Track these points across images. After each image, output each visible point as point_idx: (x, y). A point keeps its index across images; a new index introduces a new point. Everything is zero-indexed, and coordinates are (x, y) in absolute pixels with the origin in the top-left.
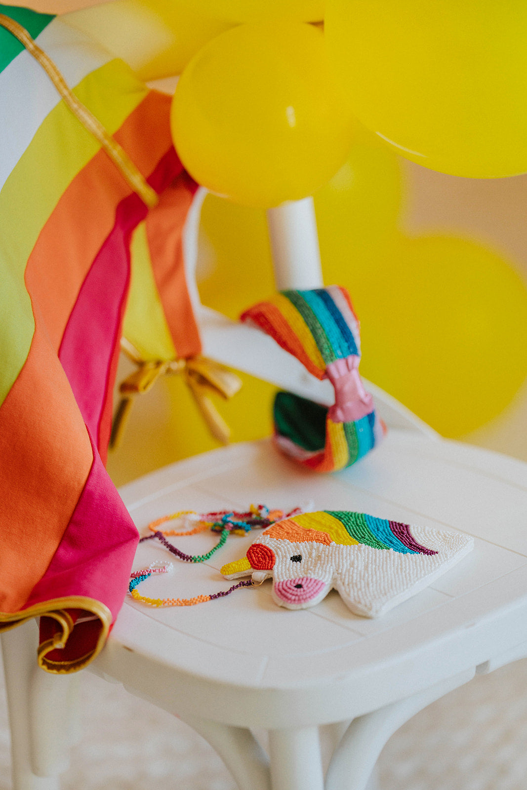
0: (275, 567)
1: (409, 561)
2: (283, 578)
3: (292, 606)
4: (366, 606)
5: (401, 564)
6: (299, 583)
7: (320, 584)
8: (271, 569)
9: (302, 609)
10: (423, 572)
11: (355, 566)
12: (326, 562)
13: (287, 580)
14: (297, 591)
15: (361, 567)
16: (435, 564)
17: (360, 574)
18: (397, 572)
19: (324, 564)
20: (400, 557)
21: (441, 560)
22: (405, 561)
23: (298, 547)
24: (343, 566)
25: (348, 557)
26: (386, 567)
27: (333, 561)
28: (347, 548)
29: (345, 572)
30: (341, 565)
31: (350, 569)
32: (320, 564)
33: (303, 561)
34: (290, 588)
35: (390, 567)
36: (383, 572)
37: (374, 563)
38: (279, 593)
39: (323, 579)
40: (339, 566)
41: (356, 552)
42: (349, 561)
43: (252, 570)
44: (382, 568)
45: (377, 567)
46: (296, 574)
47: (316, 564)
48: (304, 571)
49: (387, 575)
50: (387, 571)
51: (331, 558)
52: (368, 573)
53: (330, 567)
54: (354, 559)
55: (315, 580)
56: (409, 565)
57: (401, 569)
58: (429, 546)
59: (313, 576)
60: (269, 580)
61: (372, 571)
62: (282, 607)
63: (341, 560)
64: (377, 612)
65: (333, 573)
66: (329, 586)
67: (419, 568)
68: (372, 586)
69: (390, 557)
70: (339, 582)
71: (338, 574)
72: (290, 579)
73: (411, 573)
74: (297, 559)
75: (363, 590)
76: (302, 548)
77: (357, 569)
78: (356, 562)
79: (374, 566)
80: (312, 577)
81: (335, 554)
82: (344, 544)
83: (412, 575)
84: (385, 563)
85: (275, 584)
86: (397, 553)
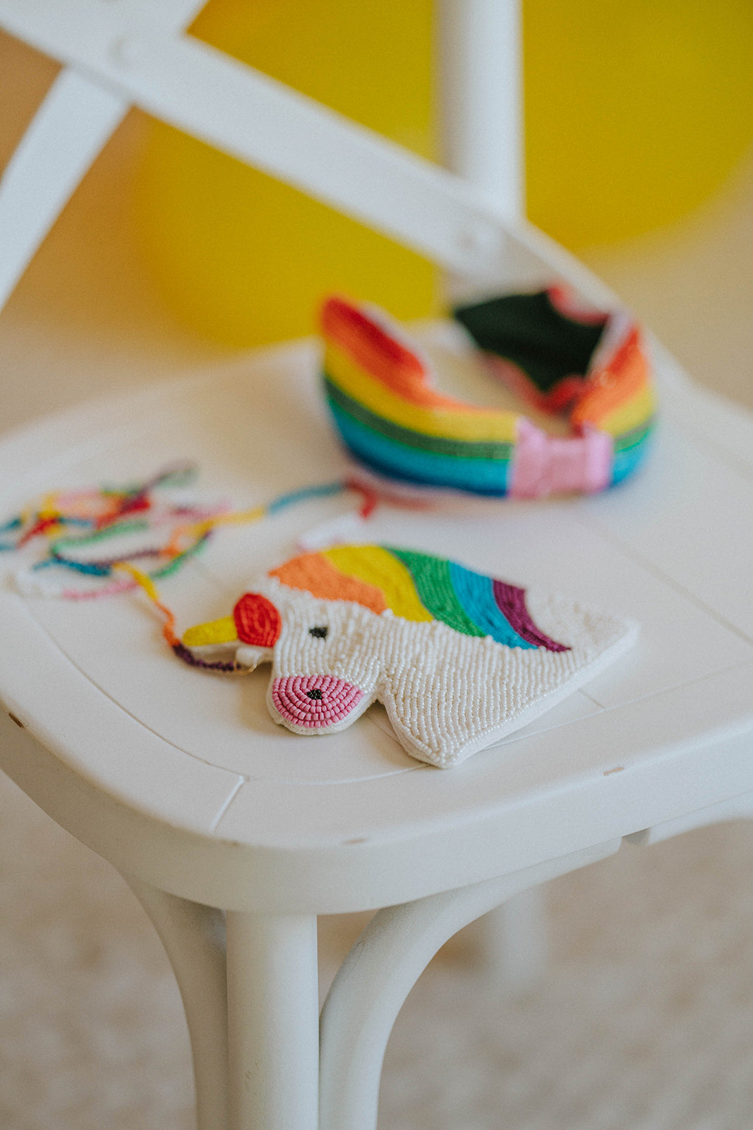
0: (279, 644)
1: (518, 664)
2: (289, 670)
3: (300, 729)
4: (430, 745)
5: (502, 671)
6: (318, 687)
7: (353, 693)
8: (272, 646)
9: (317, 735)
10: (540, 686)
11: (421, 665)
12: (370, 651)
13: (296, 675)
14: (310, 704)
15: (431, 669)
16: (563, 671)
17: (428, 682)
18: (494, 686)
19: (366, 654)
20: (502, 654)
21: (575, 665)
22: (510, 663)
23: (323, 610)
24: (399, 662)
25: (411, 647)
26: (475, 674)
27: (383, 650)
28: (411, 627)
29: (402, 676)
30: (396, 660)
31: (410, 670)
32: (360, 651)
33: (330, 638)
34: (298, 696)
35: (482, 676)
36: (469, 683)
37: (454, 663)
38: (279, 702)
39: (360, 683)
40: (392, 662)
41: (425, 639)
42: (410, 656)
43: (238, 643)
44: (468, 675)
45: (459, 672)
46: (314, 666)
47: (352, 650)
48: (329, 661)
49: (475, 688)
50: (475, 682)
51: (381, 645)
52: (441, 681)
53: (375, 663)
54: (420, 654)
55: (347, 685)
56: (517, 672)
57: (502, 679)
58: (557, 636)
59: (345, 677)
60: (266, 667)
61: (449, 678)
62: (281, 726)
63: (397, 652)
64: (449, 758)
65: (380, 673)
66: (369, 696)
67: (533, 677)
68: (446, 708)
69: (484, 654)
70: (388, 692)
71: (388, 676)
72: (303, 676)
73: (518, 687)
74: (320, 633)
75: (429, 713)
76: (334, 613)
77: (423, 671)
78: (423, 657)
79: (454, 670)
80: (342, 677)
81: (388, 637)
82: (409, 617)
83: (519, 691)
84: (474, 664)
85: (275, 680)
86: (498, 647)
